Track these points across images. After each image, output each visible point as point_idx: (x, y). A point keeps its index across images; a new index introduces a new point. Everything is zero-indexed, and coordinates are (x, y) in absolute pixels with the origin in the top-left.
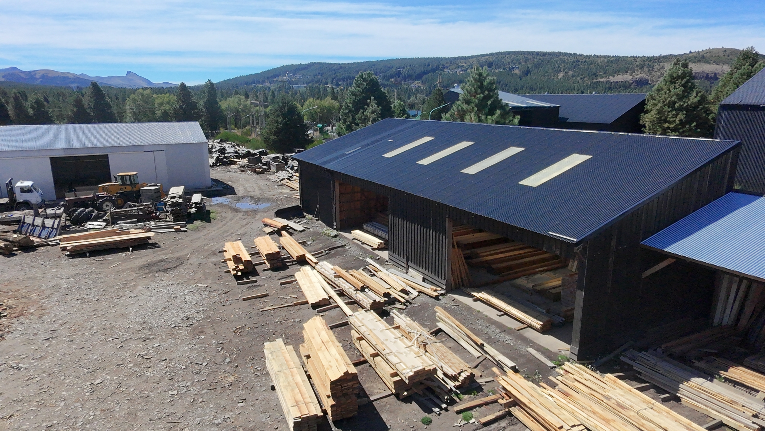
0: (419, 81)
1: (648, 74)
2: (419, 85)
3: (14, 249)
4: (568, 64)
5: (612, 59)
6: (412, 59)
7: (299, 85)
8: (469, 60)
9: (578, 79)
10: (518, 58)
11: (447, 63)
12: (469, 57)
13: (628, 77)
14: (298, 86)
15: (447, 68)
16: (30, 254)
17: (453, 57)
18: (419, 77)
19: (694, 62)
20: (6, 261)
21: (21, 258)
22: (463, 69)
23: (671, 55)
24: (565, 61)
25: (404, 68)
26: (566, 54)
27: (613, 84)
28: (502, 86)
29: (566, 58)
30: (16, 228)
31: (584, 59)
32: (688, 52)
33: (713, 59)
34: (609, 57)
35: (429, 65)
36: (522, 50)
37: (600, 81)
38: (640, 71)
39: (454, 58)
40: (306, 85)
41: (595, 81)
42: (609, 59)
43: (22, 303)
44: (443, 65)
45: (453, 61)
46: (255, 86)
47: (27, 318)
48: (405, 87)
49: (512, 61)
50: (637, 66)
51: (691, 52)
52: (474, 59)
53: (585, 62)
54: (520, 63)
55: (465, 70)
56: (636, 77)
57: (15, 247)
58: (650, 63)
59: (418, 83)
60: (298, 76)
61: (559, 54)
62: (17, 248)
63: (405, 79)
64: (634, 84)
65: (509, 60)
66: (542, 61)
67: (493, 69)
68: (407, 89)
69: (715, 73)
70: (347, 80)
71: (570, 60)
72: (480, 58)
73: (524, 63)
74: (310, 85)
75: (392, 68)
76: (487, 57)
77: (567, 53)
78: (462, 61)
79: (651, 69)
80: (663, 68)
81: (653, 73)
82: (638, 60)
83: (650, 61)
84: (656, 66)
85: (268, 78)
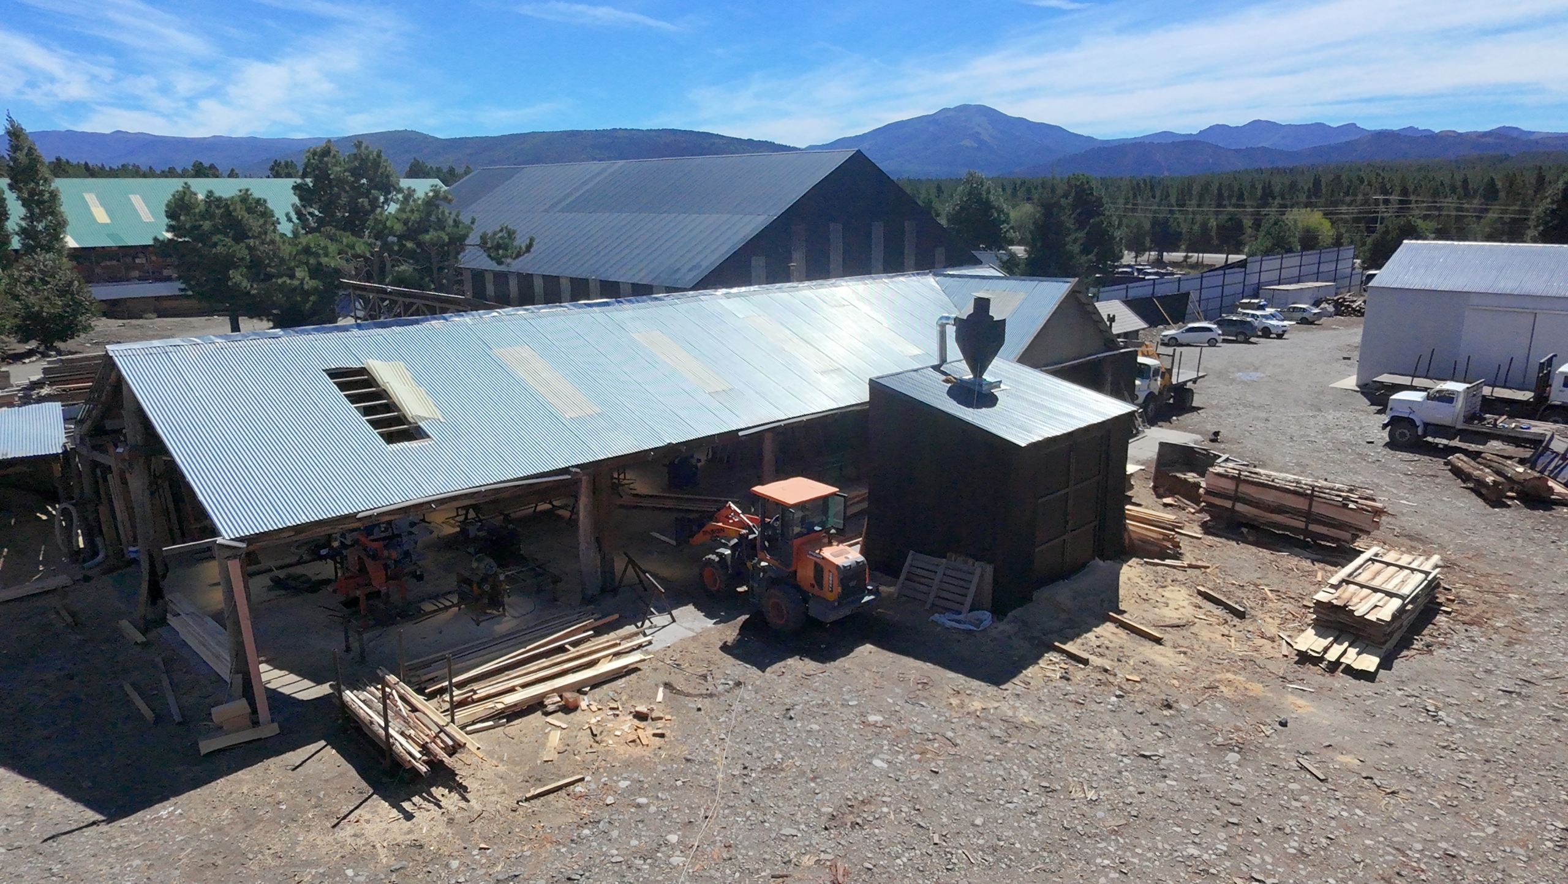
3: (1509, 494)
16: (1536, 513)
20: (1485, 512)
21: (1515, 516)
30: (1527, 453)
43: (1485, 602)
47: (1484, 634)
57: (1511, 490)
62: (1514, 494)
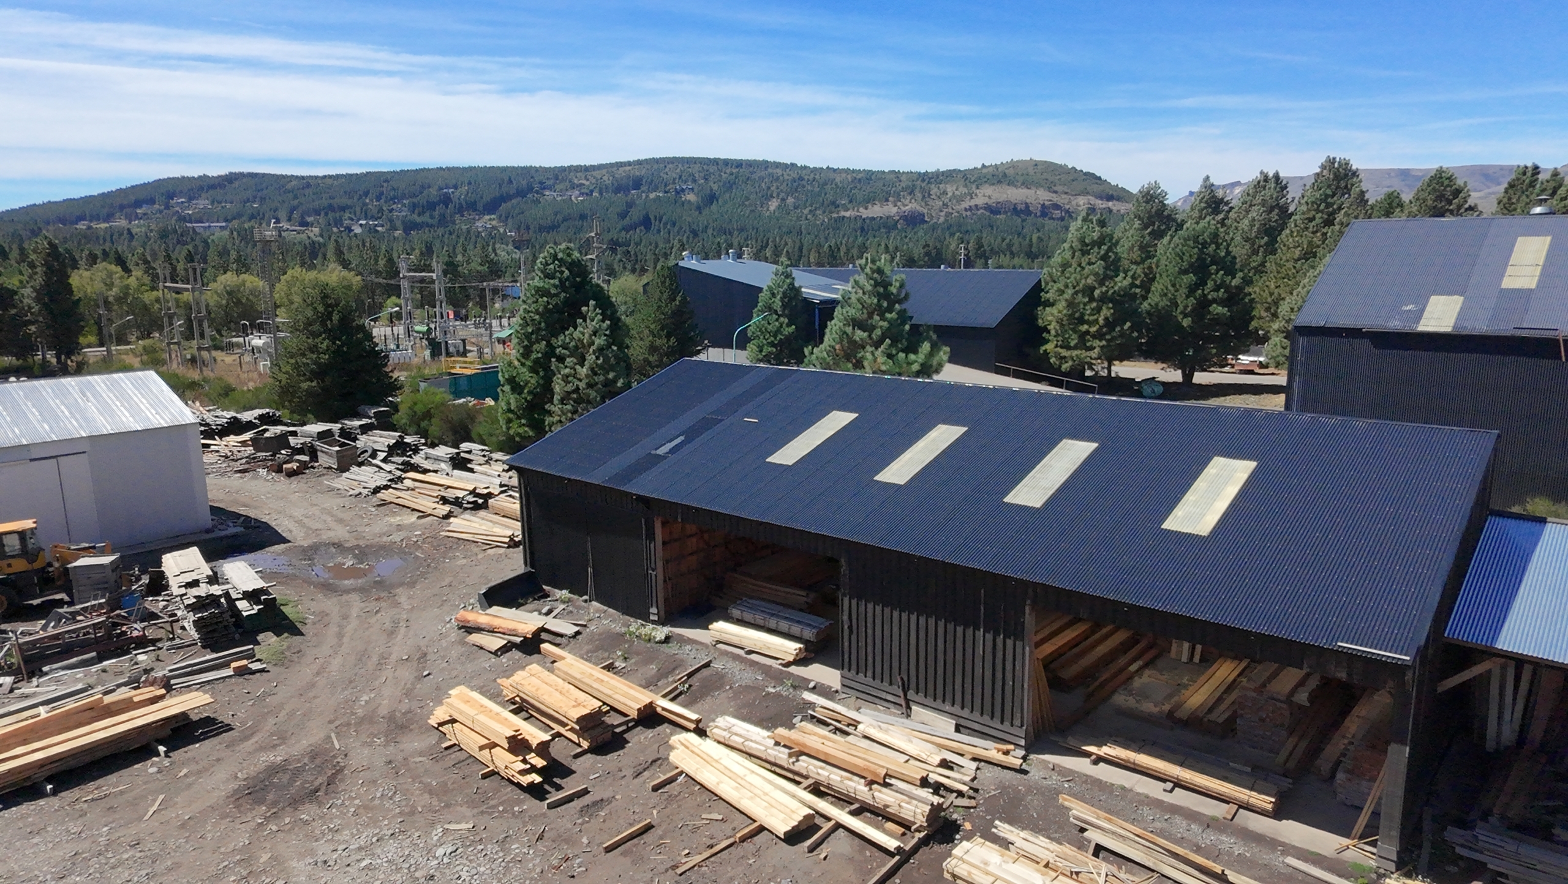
0: (493, 216)
1: (923, 204)
2: (494, 223)
4: (785, 184)
5: (860, 176)
6: (471, 169)
7: (207, 224)
8: (594, 173)
9: (806, 211)
10: (690, 170)
11: (548, 179)
12: (593, 168)
13: (891, 210)
14: (205, 228)
15: (550, 188)
17: (559, 165)
18: (491, 207)
19: (993, 184)
22: (583, 191)
23: (954, 170)
24: (778, 179)
25: (455, 187)
26: (777, 165)
27: (868, 221)
28: (666, 224)
29: (779, 171)
31: (812, 175)
32: (979, 166)
33: (1021, 179)
34: (854, 171)
35: (510, 181)
36: (695, 156)
37: (844, 217)
38: (909, 198)
39: (563, 169)
40: (224, 224)
41: (835, 215)
42: (854, 175)
44: (541, 183)
45: (560, 175)
46: (89, 228)
48: (464, 227)
49: (680, 177)
50: (903, 189)
51: (984, 166)
52: (604, 171)
53: (814, 179)
54: (694, 181)
55: (587, 194)
56: (904, 209)
58: (923, 185)
59: (490, 220)
60: (202, 203)
61: (765, 164)
63: (460, 210)
64: (901, 221)
65: (674, 175)
66: (736, 178)
67: (643, 192)
68: (468, 232)
69: (1026, 204)
70: (326, 214)
71: (786, 177)
72: (613, 170)
73: (703, 181)
74: (235, 223)
75: (429, 187)
76: (630, 168)
77: (780, 163)
78: (579, 174)
79: (926, 195)
80: (945, 193)
81: (931, 202)
82: (903, 178)
83: (923, 180)
84: (934, 191)
85: (122, 207)
